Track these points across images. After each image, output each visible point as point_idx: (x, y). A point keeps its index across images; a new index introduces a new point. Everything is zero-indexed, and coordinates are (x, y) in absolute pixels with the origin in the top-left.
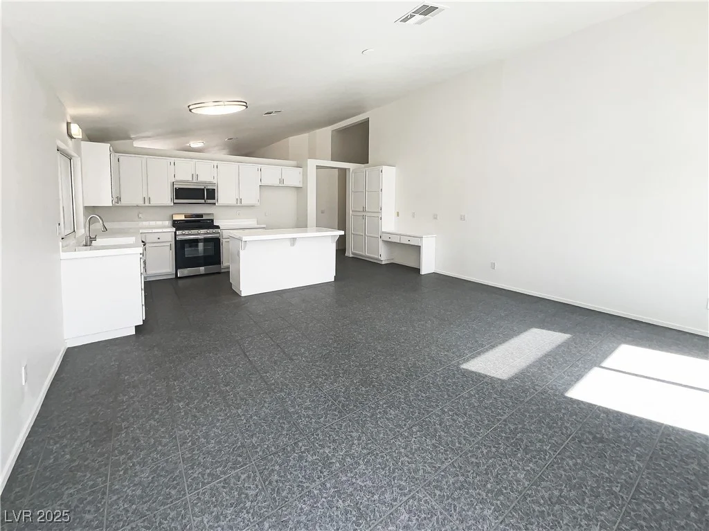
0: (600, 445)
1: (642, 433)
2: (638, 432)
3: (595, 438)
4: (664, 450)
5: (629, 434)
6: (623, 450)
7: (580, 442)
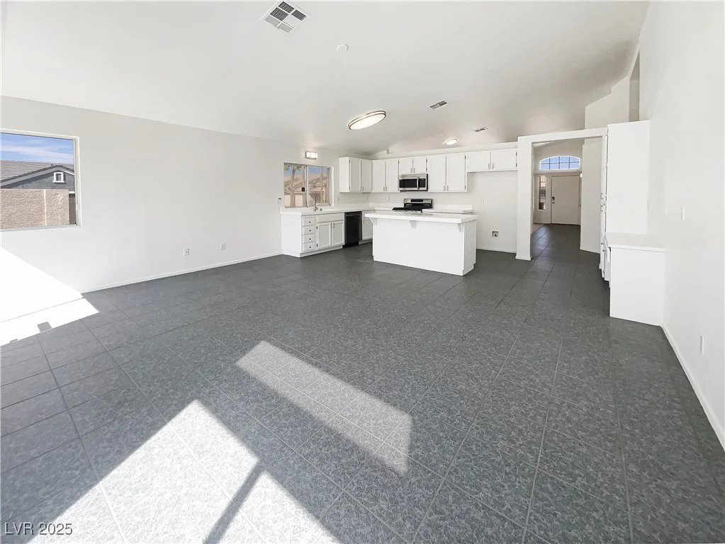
0: (117, 401)
1: (106, 444)
2: (109, 441)
3: (126, 401)
4: (73, 451)
5: (112, 429)
6: (100, 415)
7: (129, 390)
